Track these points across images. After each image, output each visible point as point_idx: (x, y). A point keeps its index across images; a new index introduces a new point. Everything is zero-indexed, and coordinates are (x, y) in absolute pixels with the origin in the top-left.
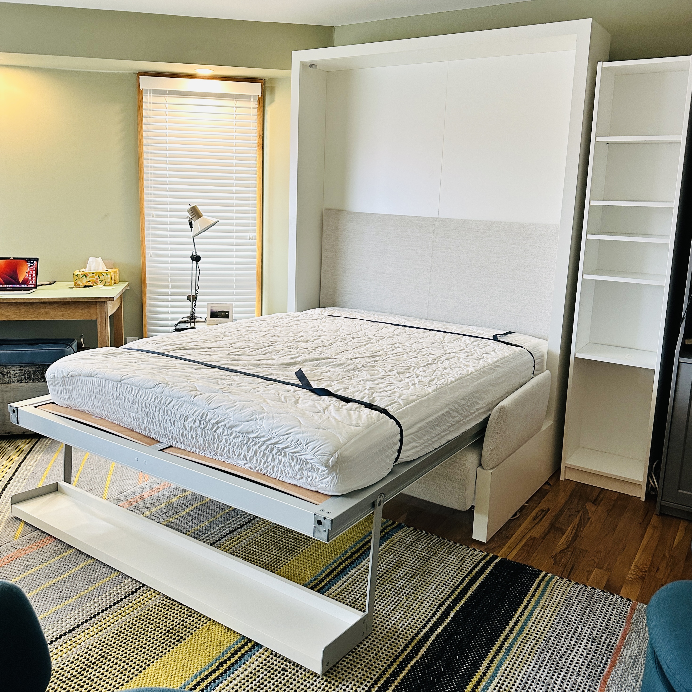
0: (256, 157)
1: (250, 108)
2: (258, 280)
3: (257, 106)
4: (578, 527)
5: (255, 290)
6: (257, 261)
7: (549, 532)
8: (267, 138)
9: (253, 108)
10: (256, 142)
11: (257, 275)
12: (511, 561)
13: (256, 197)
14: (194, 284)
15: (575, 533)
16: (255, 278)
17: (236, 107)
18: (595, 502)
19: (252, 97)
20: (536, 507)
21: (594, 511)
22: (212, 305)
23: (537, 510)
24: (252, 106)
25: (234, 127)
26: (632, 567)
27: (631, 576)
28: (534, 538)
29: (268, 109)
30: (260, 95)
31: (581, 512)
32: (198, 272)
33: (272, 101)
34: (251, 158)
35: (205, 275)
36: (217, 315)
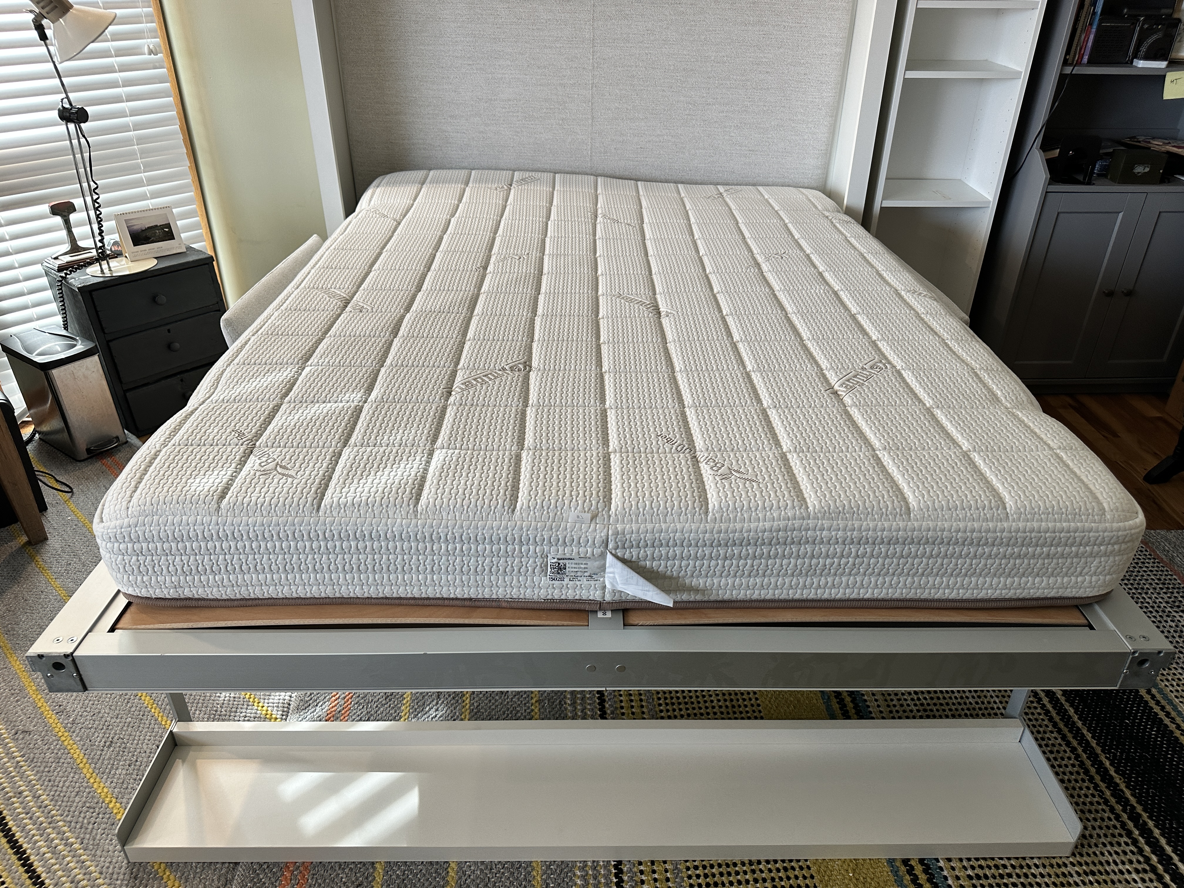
6: (172, 101)
36: (146, 236)
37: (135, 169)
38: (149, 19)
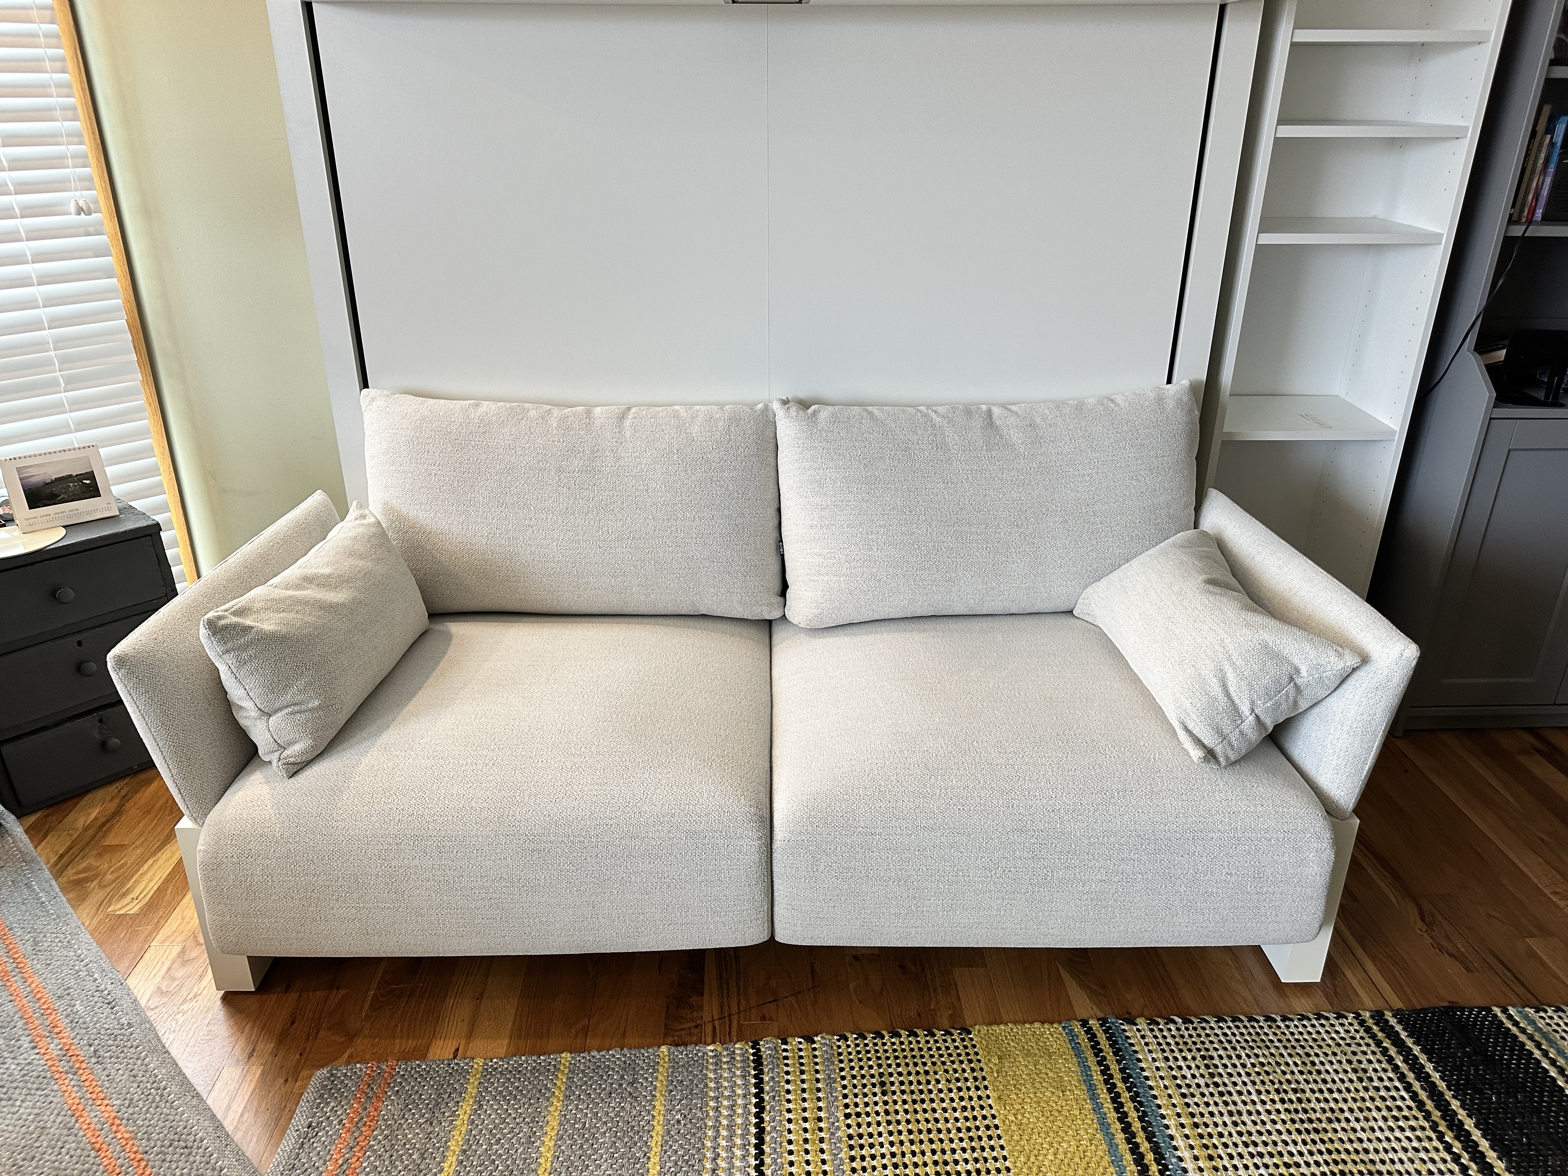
6: (120, 283)
11: (131, 330)
22: (20, 462)
36: (52, 492)
37: (50, 386)
38: (81, 161)
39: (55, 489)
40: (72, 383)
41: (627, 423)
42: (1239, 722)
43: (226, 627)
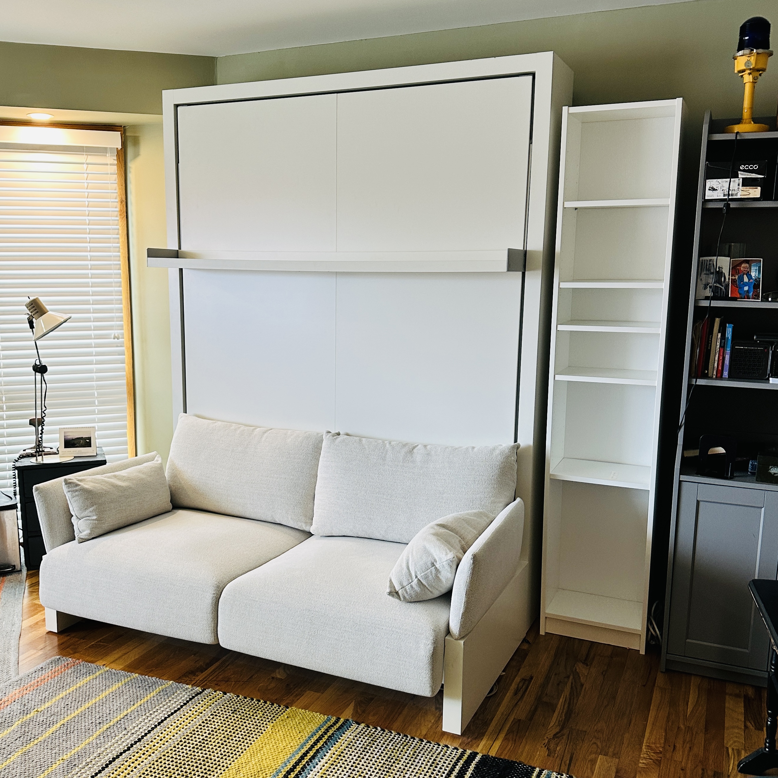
0: (118, 229)
1: (107, 165)
2: (129, 393)
3: (116, 162)
4: (570, 699)
5: (127, 405)
6: (127, 366)
7: (536, 710)
8: (131, 204)
9: (111, 165)
10: (117, 209)
11: (128, 385)
12: (495, 758)
13: (121, 282)
14: (39, 403)
15: (569, 707)
16: (125, 389)
17: (88, 164)
18: (586, 661)
19: (108, 150)
20: (516, 676)
21: (586, 674)
22: (66, 430)
23: (517, 679)
24: (109, 162)
25: (86, 190)
26: (644, 747)
27: (644, 761)
28: (520, 720)
29: (132, 166)
30: (120, 147)
31: (571, 677)
32: (44, 385)
33: (136, 155)
34: (111, 231)
35: (54, 389)
36: (74, 443)
38: (120, 319)
39: (75, 442)
40: (102, 403)
41: (266, 435)
42: (411, 581)
43: (70, 483)
